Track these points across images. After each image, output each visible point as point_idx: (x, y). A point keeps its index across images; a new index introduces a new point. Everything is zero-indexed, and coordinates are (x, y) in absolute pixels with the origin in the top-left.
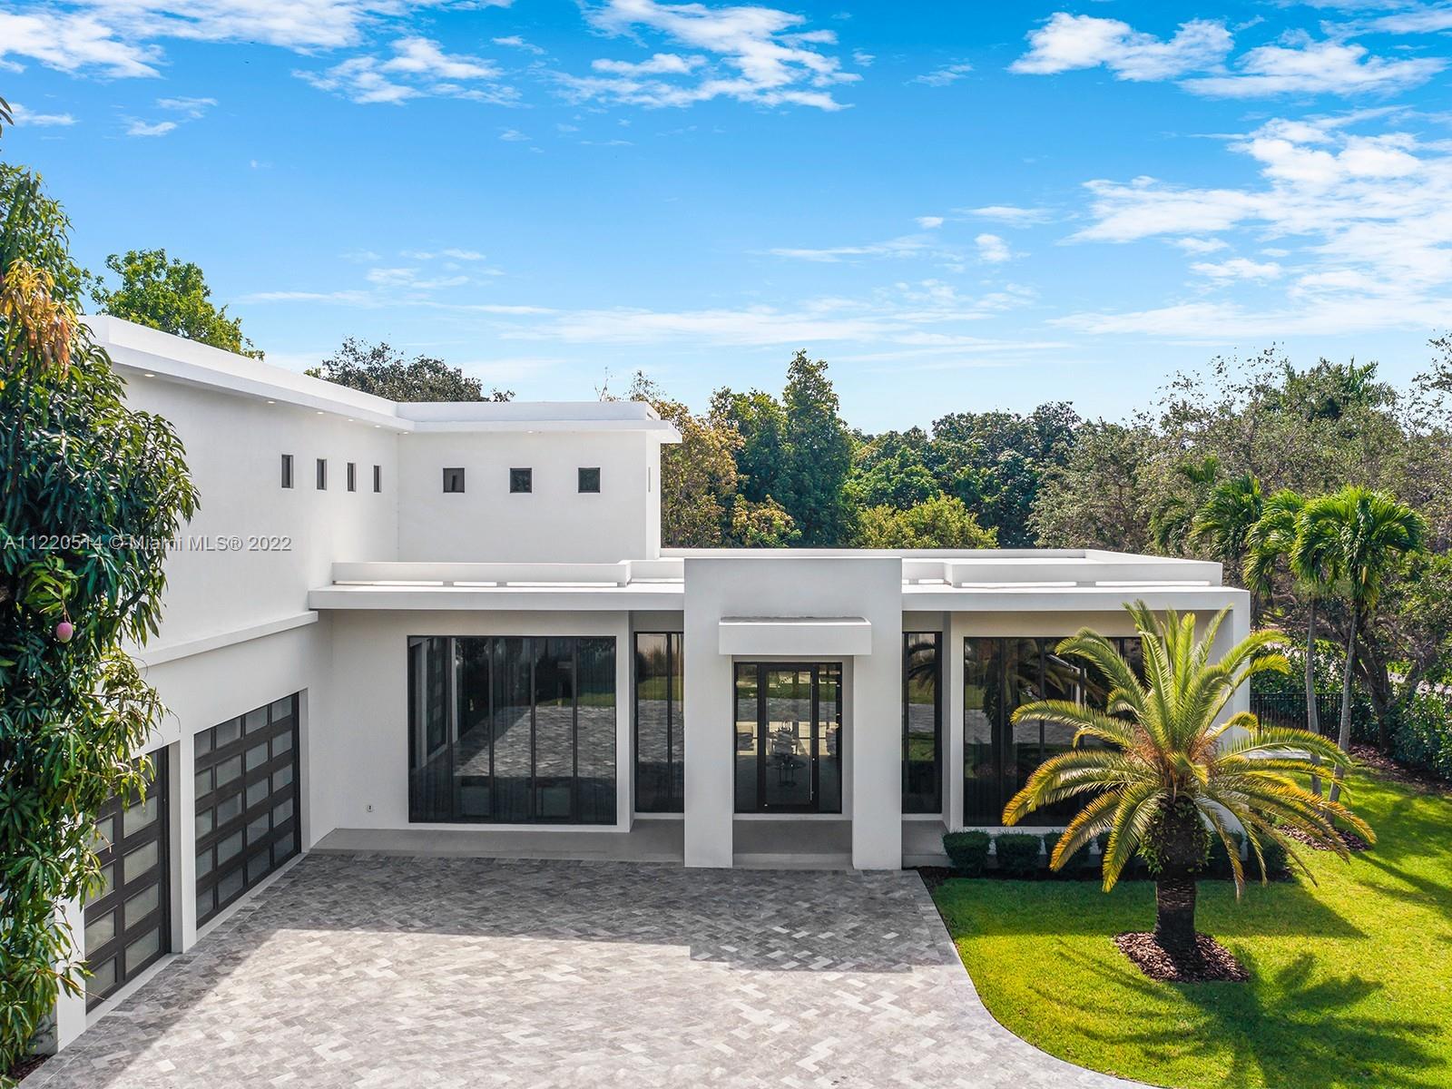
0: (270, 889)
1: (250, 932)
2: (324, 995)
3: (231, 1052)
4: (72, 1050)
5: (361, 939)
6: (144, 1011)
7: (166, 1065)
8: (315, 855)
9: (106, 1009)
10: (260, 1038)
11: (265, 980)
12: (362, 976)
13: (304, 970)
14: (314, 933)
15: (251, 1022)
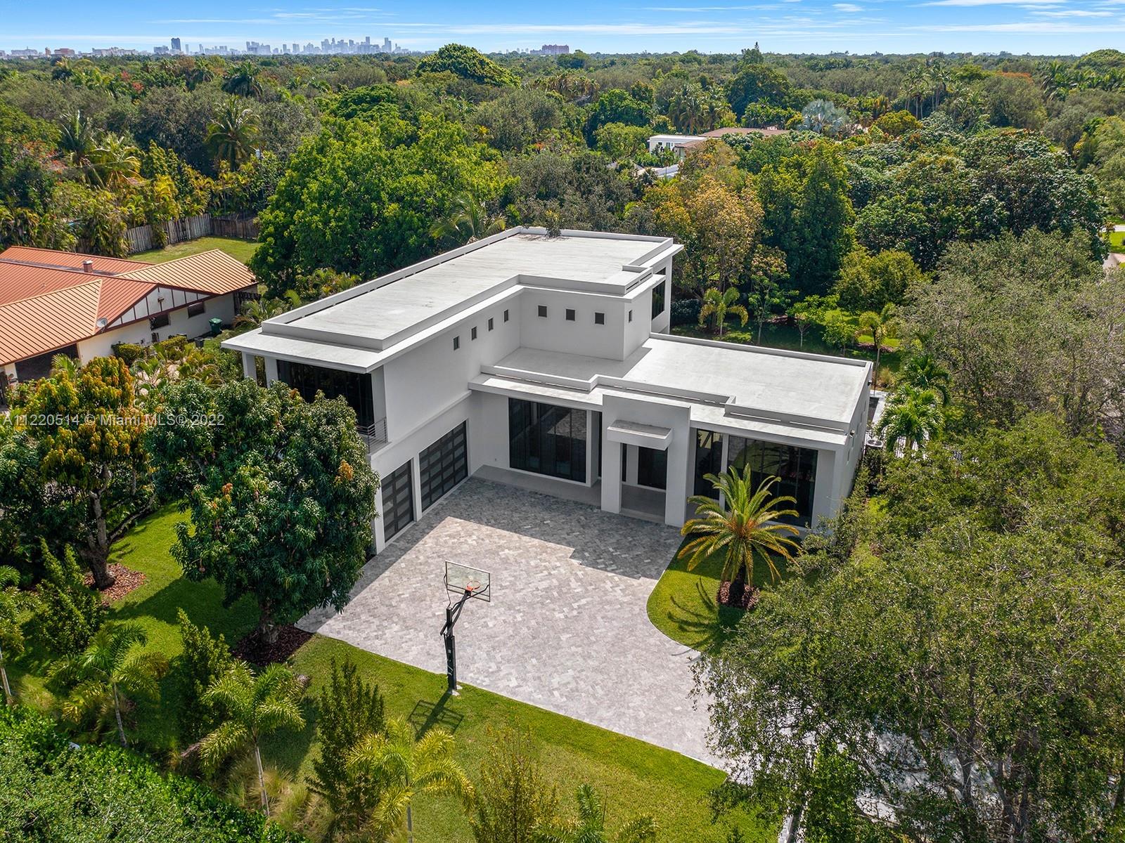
0: (452, 495)
1: (439, 516)
2: (452, 548)
3: (421, 564)
4: (381, 555)
5: (472, 525)
6: (402, 544)
7: (403, 565)
8: (472, 478)
9: (391, 541)
10: (430, 561)
11: (437, 538)
12: (466, 542)
13: (450, 536)
14: (459, 520)
15: (429, 554)
